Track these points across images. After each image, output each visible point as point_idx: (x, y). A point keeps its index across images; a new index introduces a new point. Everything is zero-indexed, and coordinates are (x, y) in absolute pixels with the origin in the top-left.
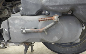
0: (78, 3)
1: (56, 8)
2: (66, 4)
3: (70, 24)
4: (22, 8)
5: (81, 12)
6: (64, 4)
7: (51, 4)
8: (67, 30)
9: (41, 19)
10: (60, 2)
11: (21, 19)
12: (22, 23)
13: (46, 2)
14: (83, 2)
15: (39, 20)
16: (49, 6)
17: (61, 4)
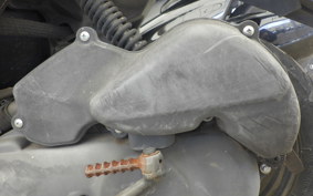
0: (224, 102)
1: (145, 126)
2: (179, 110)
3: (213, 165)
4: (19, 122)
5: (241, 131)
6: (173, 111)
7: (122, 115)
8: (205, 190)
9: (94, 171)
10: (156, 106)
11: (20, 167)
12: (27, 180)
13: (105, 108)
14: (242, 99)
15: (89, 172)
16: (119, 121)
17: (163, 110)
